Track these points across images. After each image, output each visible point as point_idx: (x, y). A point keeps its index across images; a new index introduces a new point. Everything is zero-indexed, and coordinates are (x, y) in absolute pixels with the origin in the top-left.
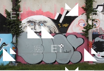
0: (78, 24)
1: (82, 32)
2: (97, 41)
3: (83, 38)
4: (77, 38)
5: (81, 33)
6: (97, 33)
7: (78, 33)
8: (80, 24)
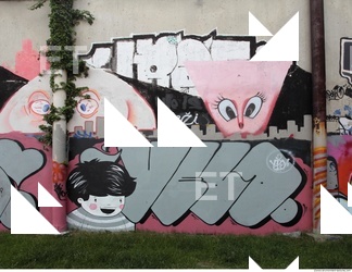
0: (27, 105)
1: (38, 131)
2: (89, 161)
3: (40, 151)
4: (23, 149)
5: (35, 135)
6: (88, 133)
7: (26, 135)
8: (33, 105)
